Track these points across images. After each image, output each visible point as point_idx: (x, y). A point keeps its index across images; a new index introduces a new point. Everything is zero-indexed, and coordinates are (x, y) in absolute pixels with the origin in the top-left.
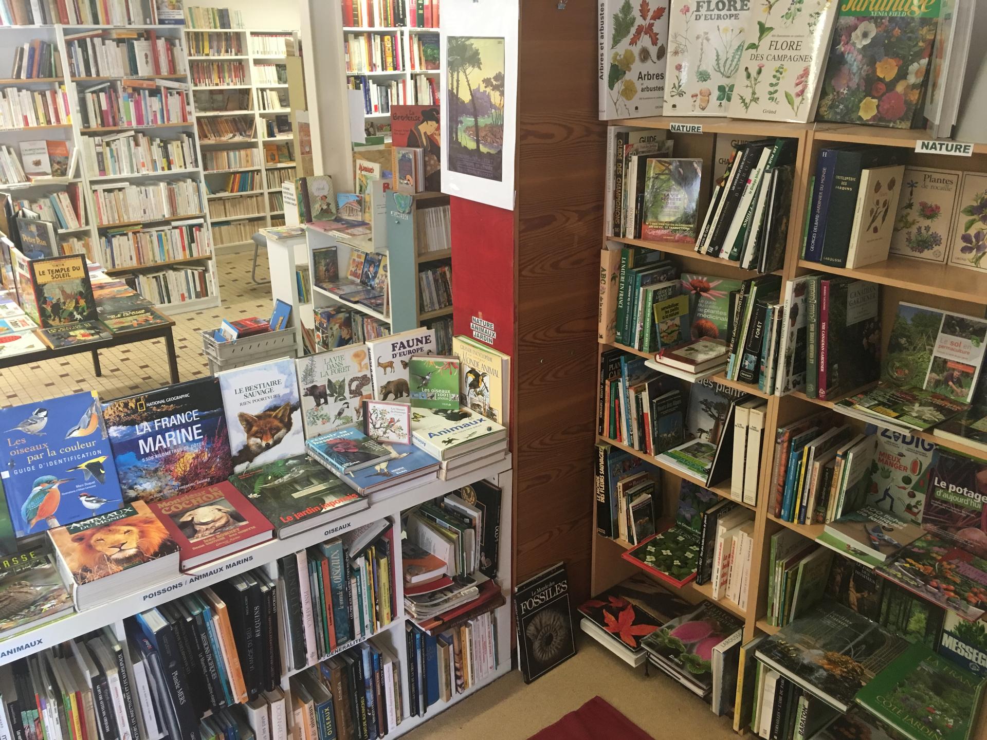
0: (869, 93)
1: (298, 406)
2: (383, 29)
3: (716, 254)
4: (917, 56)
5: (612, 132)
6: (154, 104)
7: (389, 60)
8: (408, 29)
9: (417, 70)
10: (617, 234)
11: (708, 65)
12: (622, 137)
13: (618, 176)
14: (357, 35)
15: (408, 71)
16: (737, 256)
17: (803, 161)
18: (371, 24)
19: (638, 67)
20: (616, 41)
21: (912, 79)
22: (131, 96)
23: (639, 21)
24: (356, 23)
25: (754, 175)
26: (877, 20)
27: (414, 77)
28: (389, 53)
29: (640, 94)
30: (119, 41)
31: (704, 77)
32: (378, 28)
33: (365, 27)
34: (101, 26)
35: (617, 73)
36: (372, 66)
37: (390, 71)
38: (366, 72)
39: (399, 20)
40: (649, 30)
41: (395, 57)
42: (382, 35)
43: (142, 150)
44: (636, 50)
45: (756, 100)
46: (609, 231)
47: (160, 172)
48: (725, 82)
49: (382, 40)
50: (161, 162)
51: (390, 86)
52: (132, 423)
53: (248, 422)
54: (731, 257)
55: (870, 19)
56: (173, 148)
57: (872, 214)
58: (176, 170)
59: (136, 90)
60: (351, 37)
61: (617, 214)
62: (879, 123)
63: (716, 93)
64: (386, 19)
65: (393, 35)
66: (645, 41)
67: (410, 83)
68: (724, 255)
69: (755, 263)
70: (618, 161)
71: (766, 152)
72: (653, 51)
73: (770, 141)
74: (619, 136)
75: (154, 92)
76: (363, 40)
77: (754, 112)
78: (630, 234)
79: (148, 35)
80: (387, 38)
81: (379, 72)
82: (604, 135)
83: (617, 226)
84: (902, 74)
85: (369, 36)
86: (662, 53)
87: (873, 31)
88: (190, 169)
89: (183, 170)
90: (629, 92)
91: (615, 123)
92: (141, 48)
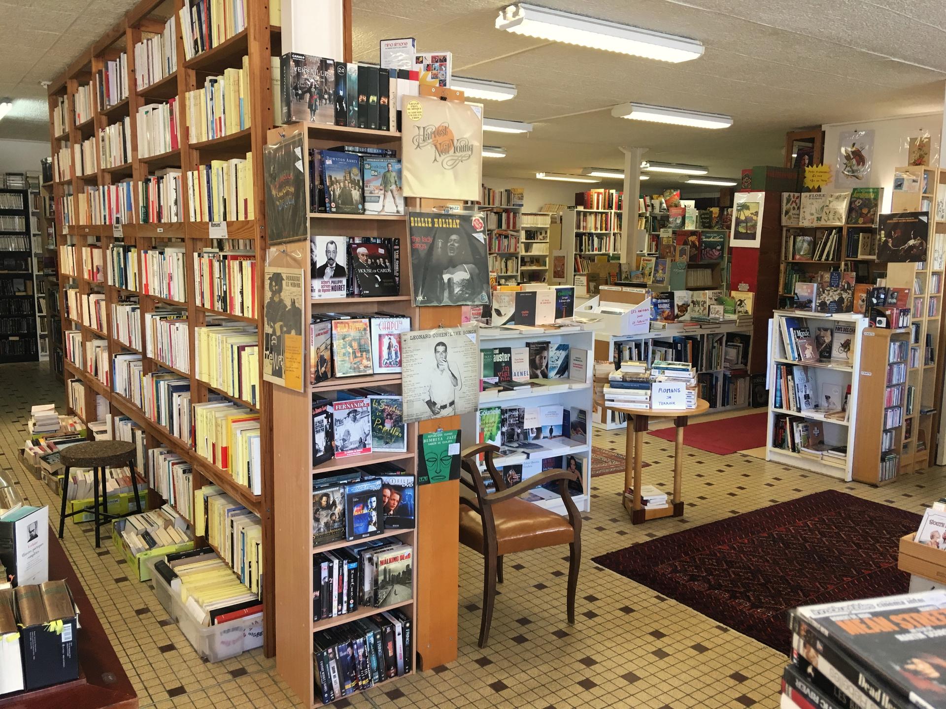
0: (861, 217)
1: (689, 306)
2: (603, 211)
3: (820, 260)
4: (872, 208)
5: (785, 229)
6: (505, 242)
7: (604, 226)
8: (613, 211)
9: (616, 231)
10: (786, 259)
11: (814, 211)
12: (788, 231)
13: (786, 242)
14: (591, 213)
15: (612, 232)
16: (827, 259)
17: (845, 232)
18: (598, 208)
19: (792, 212)
20: (787, 204)
21: (872, 213)
22: (497, 238)
23: (793, 199)
24: (591, 208)
25: (831, 237)
26: (862, 199)
27: (614, 234)
28: (604, 222)
29: (792, 219)
30: (495, 213)
31: (812, 214)
32: (600, 210)
33: (595, 210)
34: (491, 206)
35: (787, 213)
36: (596, 228)
37: (604, 232)
38: (593, 231)
39: (610, 207)
40: (795, 202)
41: (606, 224)
42: (602, 213)
43: (497, 264)
44: (792, 207)
45: (829, 220)
46: (783, 259)
47: (503, 274)
48: (819, 216)
49: (602, 216)
50: (504, 269)
51: (602, 239)
52: (657, 299)
53: (679, 307)
54: (825, 260)
55: (860, 199)
56: (510, 263)
57: (864, 245)
58: (509, 273)
59: (500, 235)
60: (588, 214)
61: (786, 253)
62: (864, 223)
63: (816, 219)
64: (604, 206)
65: (606, 214)
66: (794, 205)
67: (612, 237)
68: (823, 259)
69: (833, 260)
70: (786, 237)
71: (834, 231)
72: (796, 207)
73: (835, 228)
74: (787, 230)
75: (506, 237)
76: (593, 216)
77: (828, 223)
78: (790, 259)
79: (507, 211)
80: (604, 215)
81: (599, 231)
82: (782, 230)
83: (786, 257)
84: (869, 212)
85: (596, 213)
86: (799, 208)
87: (861, 202)
88: (515, 274)
89: (512, 274)
90: (790, 218)
91: (785, 226)
92: (504, 215)
